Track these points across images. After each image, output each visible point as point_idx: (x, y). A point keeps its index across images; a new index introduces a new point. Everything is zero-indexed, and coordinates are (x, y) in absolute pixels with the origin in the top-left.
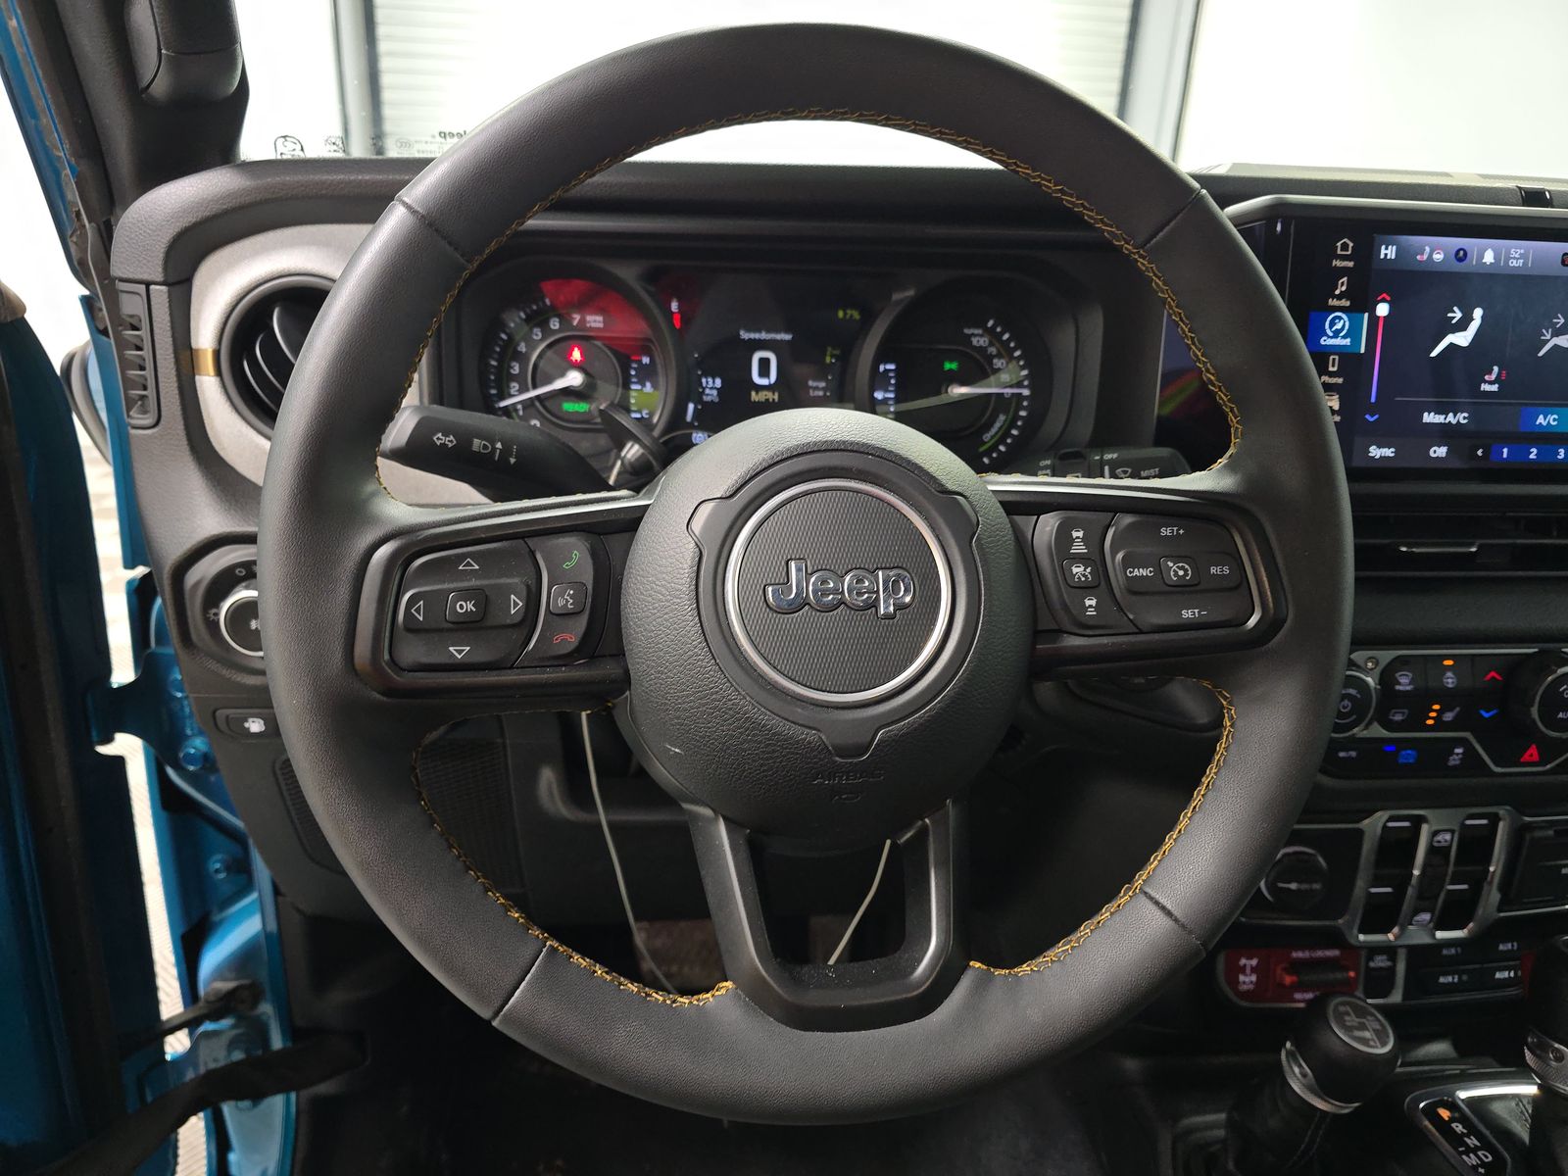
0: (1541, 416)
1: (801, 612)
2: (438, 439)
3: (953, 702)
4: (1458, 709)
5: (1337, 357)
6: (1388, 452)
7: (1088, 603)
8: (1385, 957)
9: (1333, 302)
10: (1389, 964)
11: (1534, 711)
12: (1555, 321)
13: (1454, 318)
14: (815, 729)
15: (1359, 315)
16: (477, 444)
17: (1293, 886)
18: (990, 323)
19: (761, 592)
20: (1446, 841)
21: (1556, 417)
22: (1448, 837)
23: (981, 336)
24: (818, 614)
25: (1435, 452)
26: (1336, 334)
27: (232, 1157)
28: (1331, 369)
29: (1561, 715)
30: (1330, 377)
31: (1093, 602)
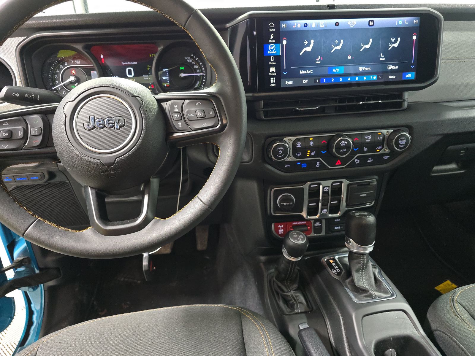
0: (334, 70)
1: (94, 130)
2: (14, 94)
3: (136, 150)
4: (315, 151)
5: (273, 57)
6: (291, 82)
7: (179, 124)
8: (319, 223)
9: (270, 41)
10: (321, 224)
11: (334, 150)
12: (335, 42)
13: (305, 43)
14: (99, 159)
15: (278, 44)
16: (26, 95)
17: (285, 204)
18: (192, 55)
19: (83, 125)
20: (327, 190)
21: (338, 69)
22: (328, 188)
23: (190, 59)
24: (98, 130)
25: (304, 81)
26: (272, 50)
27: (32, 305)
28: (272, 60)
29: (341, 151)
30: (272, 62)
31: (181, 124)
